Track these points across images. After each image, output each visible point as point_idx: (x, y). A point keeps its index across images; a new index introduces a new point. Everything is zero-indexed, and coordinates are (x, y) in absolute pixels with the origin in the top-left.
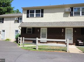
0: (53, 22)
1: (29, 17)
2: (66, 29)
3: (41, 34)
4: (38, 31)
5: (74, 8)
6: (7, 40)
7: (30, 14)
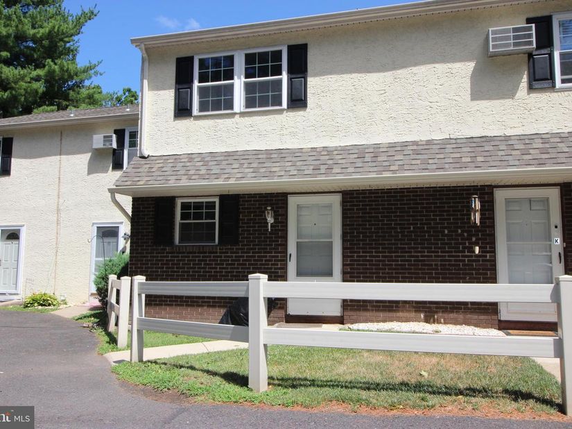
0: (392, 146)
1: (195, 111)
2: (500, 195)
3: (292, 249)
4: (270, 220)
5: (562, 24)
6: (35, 300)
7: (201, 89)
